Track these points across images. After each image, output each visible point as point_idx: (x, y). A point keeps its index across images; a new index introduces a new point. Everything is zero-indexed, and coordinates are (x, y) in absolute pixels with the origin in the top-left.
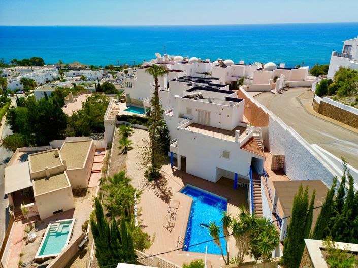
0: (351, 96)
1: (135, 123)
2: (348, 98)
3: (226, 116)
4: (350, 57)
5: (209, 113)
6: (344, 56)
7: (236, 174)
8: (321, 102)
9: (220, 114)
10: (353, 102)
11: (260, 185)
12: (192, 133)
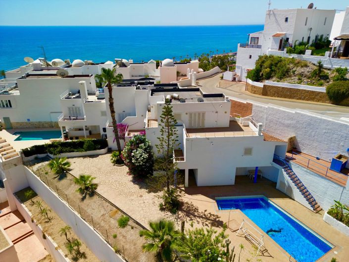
0: (290, 76)
1: (61, 152)
2: (289, 78)
3: (224, 113)
4: (259, 47)
5: (204, 114)
6: (253, 47)
7: (257, 168)
8: (264, 85)
9: (217, 112)
10: (296, 81)
11: (291, 169)
12: (208, 139)
